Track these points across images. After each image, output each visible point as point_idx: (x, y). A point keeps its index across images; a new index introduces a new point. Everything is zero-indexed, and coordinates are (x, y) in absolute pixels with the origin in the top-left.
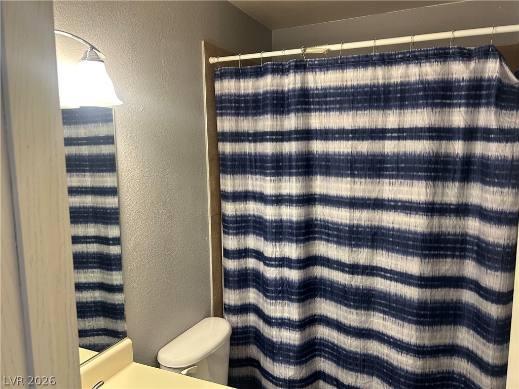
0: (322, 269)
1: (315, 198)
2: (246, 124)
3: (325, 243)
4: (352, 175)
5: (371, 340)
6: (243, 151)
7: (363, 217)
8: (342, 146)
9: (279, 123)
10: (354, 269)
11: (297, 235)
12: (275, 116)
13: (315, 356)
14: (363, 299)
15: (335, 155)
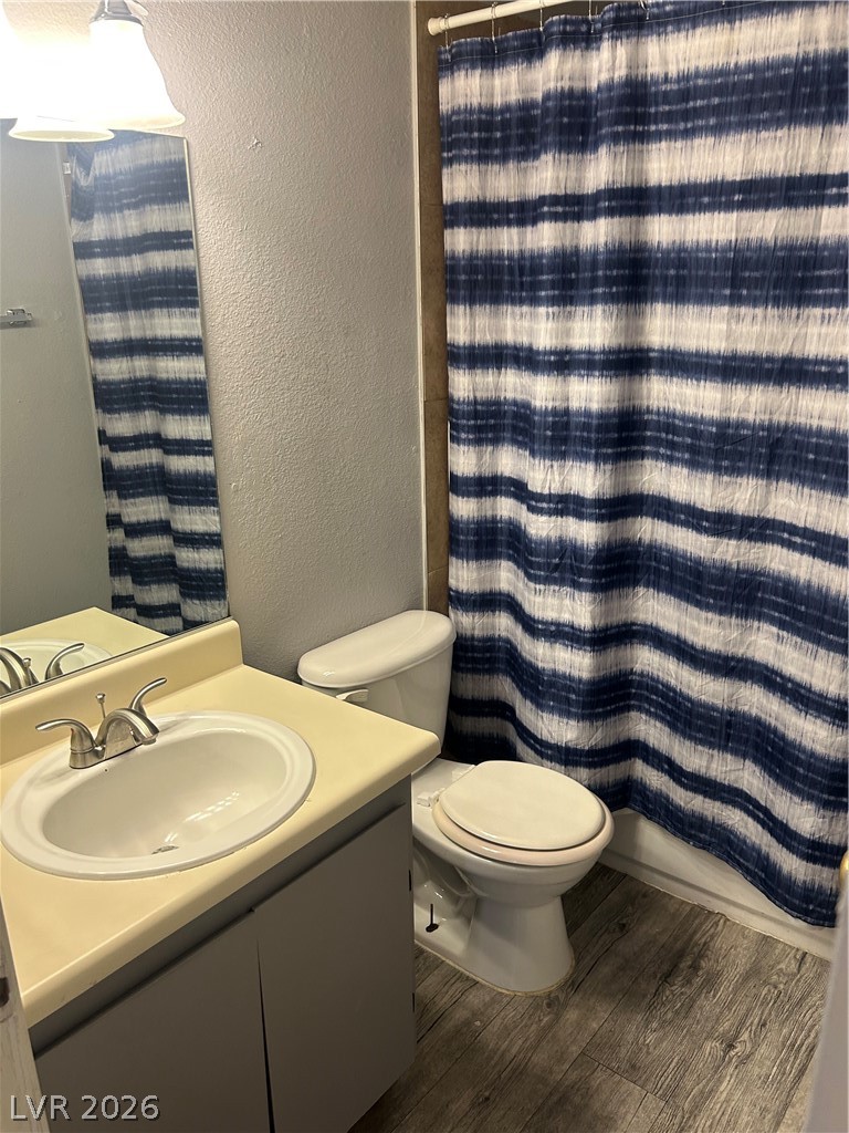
0: (653, 524)
1: (650, 359)
2: (503, 183)
3: (664, 464)
4: (735, 300)
5: (749, 682)
6: (495, 248)
7: (751, 404)
8: (715, 225)
9: (573, 174)
10: (722, 524)
11: (599, 444)
12: (563, 156)
13: (629, 708)
14: (738, 591)
15: (698, 249)
